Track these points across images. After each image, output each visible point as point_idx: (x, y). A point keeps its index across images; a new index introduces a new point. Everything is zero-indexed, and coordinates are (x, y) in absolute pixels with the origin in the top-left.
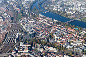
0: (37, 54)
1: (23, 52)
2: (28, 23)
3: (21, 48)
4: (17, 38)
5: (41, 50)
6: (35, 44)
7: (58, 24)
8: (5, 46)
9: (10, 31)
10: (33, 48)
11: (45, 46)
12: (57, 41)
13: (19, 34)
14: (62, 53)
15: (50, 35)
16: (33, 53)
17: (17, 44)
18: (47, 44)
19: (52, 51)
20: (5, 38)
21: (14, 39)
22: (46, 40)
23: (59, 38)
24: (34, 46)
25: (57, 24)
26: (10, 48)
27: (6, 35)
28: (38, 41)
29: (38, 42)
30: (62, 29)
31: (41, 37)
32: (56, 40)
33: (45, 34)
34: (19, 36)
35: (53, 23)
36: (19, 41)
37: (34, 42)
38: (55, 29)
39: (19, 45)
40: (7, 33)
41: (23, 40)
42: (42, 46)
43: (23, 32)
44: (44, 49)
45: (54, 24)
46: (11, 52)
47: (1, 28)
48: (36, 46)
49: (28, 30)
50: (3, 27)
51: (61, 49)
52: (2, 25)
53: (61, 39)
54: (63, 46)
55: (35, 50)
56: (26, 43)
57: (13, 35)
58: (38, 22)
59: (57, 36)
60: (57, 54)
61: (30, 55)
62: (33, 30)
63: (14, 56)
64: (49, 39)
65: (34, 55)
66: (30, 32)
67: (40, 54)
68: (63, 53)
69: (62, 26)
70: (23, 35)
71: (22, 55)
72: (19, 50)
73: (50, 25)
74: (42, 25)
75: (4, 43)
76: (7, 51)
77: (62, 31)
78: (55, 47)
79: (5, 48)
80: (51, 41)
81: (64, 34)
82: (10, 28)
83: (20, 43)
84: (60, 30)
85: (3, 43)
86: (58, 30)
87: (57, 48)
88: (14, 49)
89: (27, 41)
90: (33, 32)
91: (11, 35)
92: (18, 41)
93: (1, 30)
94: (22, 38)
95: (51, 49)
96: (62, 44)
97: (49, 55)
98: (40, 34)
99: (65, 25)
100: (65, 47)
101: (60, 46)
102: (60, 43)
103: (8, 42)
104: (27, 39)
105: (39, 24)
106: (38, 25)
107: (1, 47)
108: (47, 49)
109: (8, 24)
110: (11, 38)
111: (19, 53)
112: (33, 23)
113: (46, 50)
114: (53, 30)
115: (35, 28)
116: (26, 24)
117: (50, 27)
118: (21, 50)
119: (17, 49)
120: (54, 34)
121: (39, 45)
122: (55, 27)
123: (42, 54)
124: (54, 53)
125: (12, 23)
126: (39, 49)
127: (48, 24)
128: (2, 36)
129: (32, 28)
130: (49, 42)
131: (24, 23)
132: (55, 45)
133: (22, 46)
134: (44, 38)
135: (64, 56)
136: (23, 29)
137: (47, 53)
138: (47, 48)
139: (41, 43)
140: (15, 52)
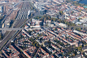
0: (48, 29)
1: (35, 27)
2: (39, 1)
3: (33, 24)
4: (29, 14)
5: (52, 26)
6: (45, 20)
7: (68, 3)
8: (18, 22)
9: (21, 9)
10: (44, 24)
11: (55, 22)
12: (67, 18)
13: (30, 11)
14: (71, 28)
15: (60, 13)
16: (45, 28)
17: (29, 20)
18: (57, 20)
19: (62, 26)
20: (18, 15)
21: (26, 15)
22: (56, 17)
23: (68, 15)
24: (45, 22)
25: (66, 3)
26: (23, 23)
27: (18, 12)
28: (49, 17)
29: (49, 19)
30: (72, 7)
31: (51, 15)
32: (65, 17)
33: (55, 11)
34: (30, 13)
35: (63, 1)
36: (31, 17)
37: (45, 19)
38: (65, 7)
39: (31, 21)
40: (19, 10)
41: (34, 17)
42: (52, 22)
43: (34, 9)
44: (55, 25)
45: (64, 3)
46: (24, 27)
47: (13, 6)
48: (47, 22)
49: (38, 8)
50: (15, 5)
51: (70, 24)
52: (13, 3)
53: (70, 16)
54: (72, 23)
55: (46, 26)
56: (38, 19)
57: (25, 12)
58: (48, 1)
59: (66, 13)
60: (67, 29)
61: (42, 29)
62: (43, 8)
63: (27, 30)
64: (59, 16)
65: (45, 30)
66: (41, 10)
67: (50, 29)
68: (73, 28)
69: (72, 4)
70: (34, 12)
71: (34, 29)
72: (32, 25)
73: (60, 3)
74: (52, 4)
75: (17, 19)
76: (20, 26)
77: (71, 9)
78: (65, 23)
79: (18, 23)
80: (61, 18)
81: (73, 12)
82: (21, 6)
83: (32, 20)
84: (70, 8)
85: (15, 19)
86: (68, 8)
87: (66, 24)
88: (27, 24)
89: (39, 18)
90: (44, 10)
91: (22, 12)
92: (29, 17)
93: (13, 8)
94: (33, 15)
95: (61, 25)
96: (71, 21)
97: (59, 30)
98: (50, 11)
99: (74, 3)
100: (75, 24)
101: (70, 23)
102: (70, 20)
103: (21, 18)
104: (39, 16)
105: (50, 3)
106: (48, 3)
107: (14, 22)
108: (58, 25)
109: (19, 2)
110: (23, 15)
111: (31, 28)
112: (43, 1)
113: (56, 26)
114: (63, 8)
115: (45, 6)
116: (37, 2)
117: (60, 5)
118: (33, 25)
119: (29, 24)
120: (64, 12)
121: (50, 21)
122: (65, 5)
123: (53, 29)
124: (64, 28)
125: (23, 2)
126: (49, 24)
127: (58, 3)
128: (15, 13)
129: (42, 6)
130: (59, 18)
131: (35, 2)
132: (65, 21)
133: (34, 22)
134: (54, 15)
135: (73, 31)
136: (34, 7)
137: (57, 28)
138: (57, 23)
139: (52, 20)
140: (28, 27)
